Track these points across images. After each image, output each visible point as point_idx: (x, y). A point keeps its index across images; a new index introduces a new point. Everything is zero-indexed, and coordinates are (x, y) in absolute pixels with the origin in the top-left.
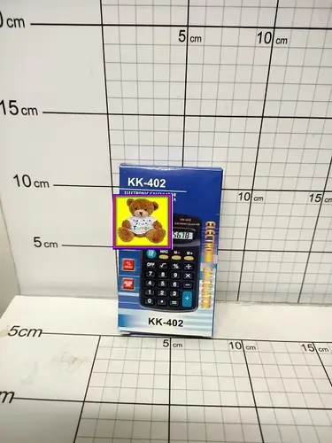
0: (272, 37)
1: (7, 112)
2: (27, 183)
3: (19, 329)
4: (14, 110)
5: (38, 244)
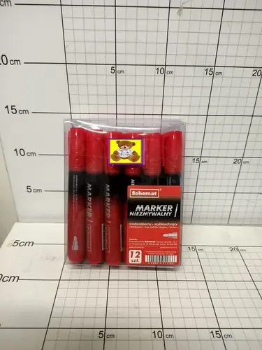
0: (164, 70)
1: (10, 112)
2: (22, 152)
3: (19, 242)
4: (14, 111)
5: (29, 190)
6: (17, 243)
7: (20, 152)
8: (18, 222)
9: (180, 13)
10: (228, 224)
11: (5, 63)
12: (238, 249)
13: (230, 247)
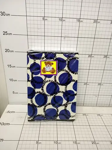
1: (9, 67)
6: (9, 112)
7: (11, 80)
9: (64, 38)
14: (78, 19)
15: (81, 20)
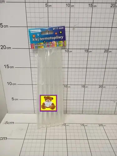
1: (6, 67)
2: (11, 84)
3: (8, 122)
4: (8, 67)
5: (13, 99)
7: (10, 83)
8: (8, 113)
9: (74, 29)
10: (98, 114)
11: (5, 48)
12: (102, 125)
13: (99, 124)
14: (90, 4)
15: (94, 4)
